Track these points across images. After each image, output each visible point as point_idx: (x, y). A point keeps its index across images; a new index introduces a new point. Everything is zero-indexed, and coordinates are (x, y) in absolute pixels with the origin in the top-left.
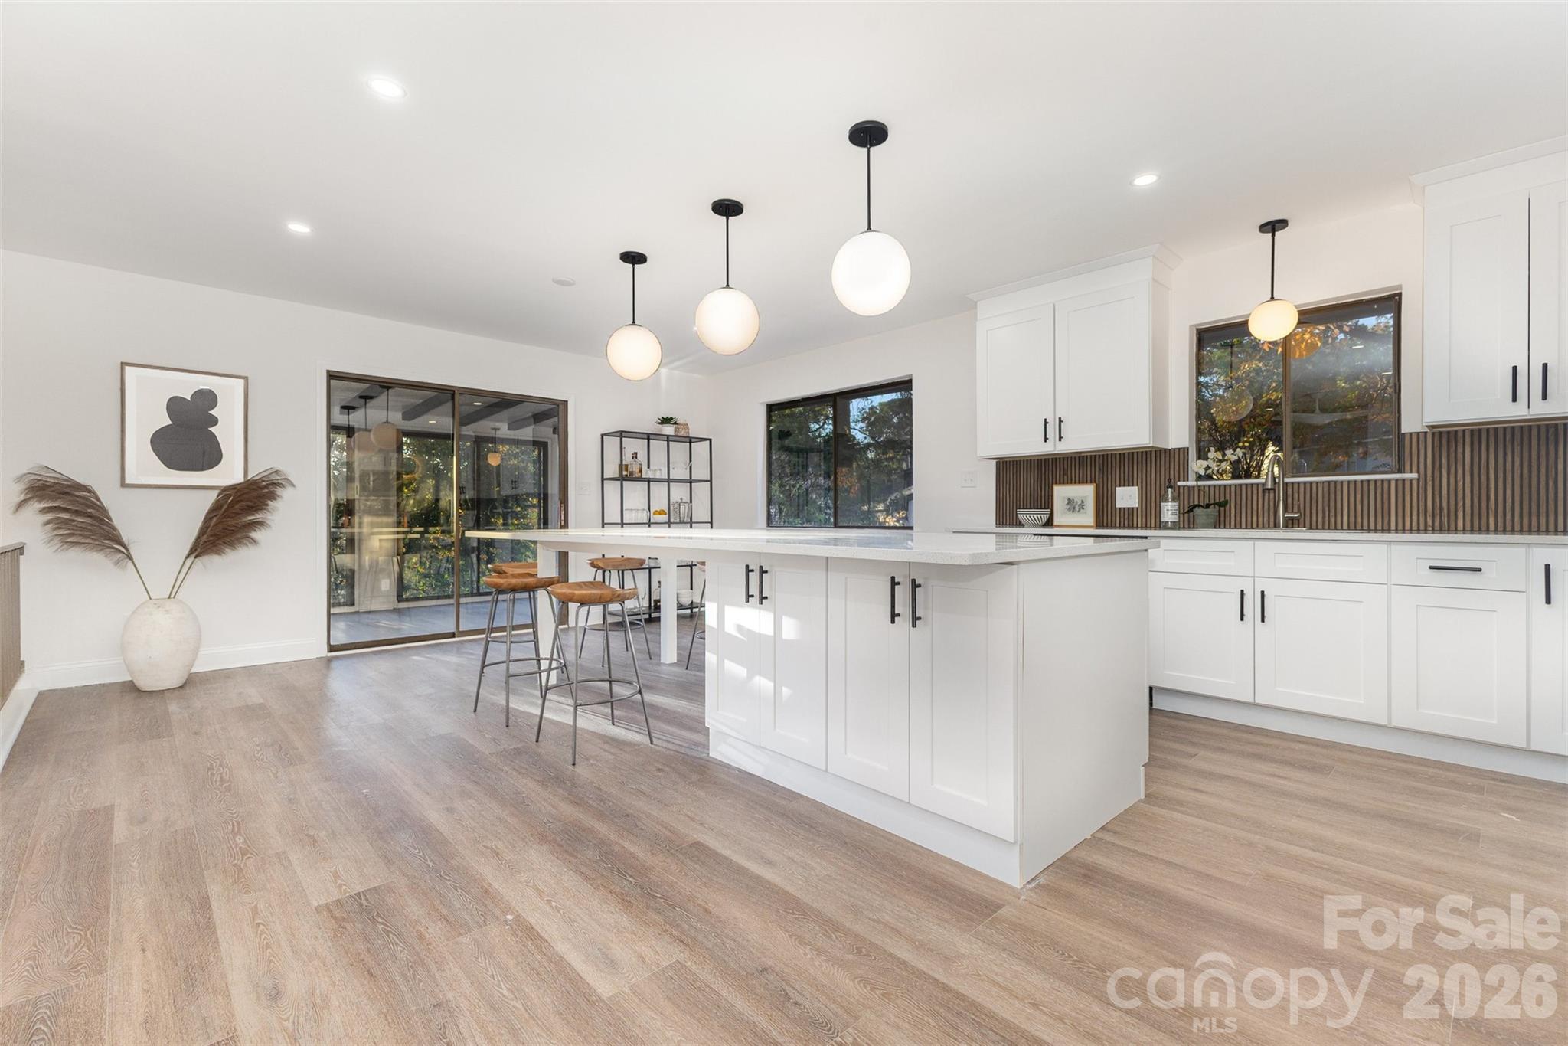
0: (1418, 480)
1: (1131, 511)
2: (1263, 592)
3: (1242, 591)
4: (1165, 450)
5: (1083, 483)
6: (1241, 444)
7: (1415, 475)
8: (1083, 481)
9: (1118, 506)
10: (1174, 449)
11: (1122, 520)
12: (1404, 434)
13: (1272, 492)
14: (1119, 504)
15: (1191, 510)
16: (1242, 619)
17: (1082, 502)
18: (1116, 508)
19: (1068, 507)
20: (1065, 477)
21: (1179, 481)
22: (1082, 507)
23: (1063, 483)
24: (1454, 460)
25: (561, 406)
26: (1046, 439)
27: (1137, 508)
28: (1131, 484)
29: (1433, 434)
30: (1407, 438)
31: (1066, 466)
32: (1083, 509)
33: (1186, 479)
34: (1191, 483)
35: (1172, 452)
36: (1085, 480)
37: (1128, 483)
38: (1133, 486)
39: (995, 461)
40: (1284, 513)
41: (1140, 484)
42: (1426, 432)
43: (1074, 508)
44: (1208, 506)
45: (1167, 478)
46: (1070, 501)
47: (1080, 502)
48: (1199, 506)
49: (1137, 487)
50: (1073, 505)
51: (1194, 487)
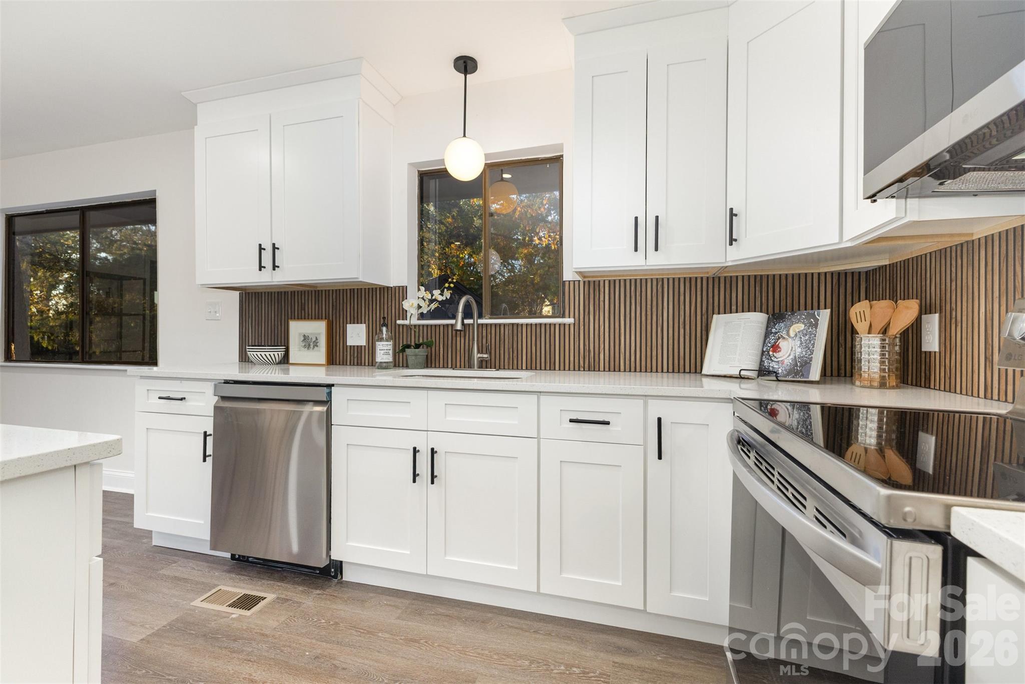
0: (574, 324)
1: (359, 349)
2: (433, 449)
3: (415, 448)
4: (388, 288)
5: (318, 319)
6: (447, 285)
7: (571, 320)
8: (318, 318)
9: (349, 344)
10: (395, 287)
11: (352, 358)
12: (565, 281)
14: (350, 342)
15: (403, 350)
16: (414, 481)
17: (317, 339)
18: (347, 346)
19: (304, 344)
20: (303, 312)
21: (399, 320)
22: (316, 344)
23: (301, 319)
24: (598, 308)
26: (261, 268)
27: (365, 346)
28: (360, 321)
29: (584, 282)
30: (567, 284)
31: (303, 302)
32: (317, 346)
35: (393, 290)
36: (320, 317)
37: (356, 320)
38: (361, 323)
39: (237, 293)
40: (478, 354)
41: (367, 322)
42: (579, 281)
43: (309, 345)
44: (417, 346)
45: (382, 316)
46: (305, 338)
47: (314, 339)
48: (410, 345)
49: (365, 325)
50: (309, 342)
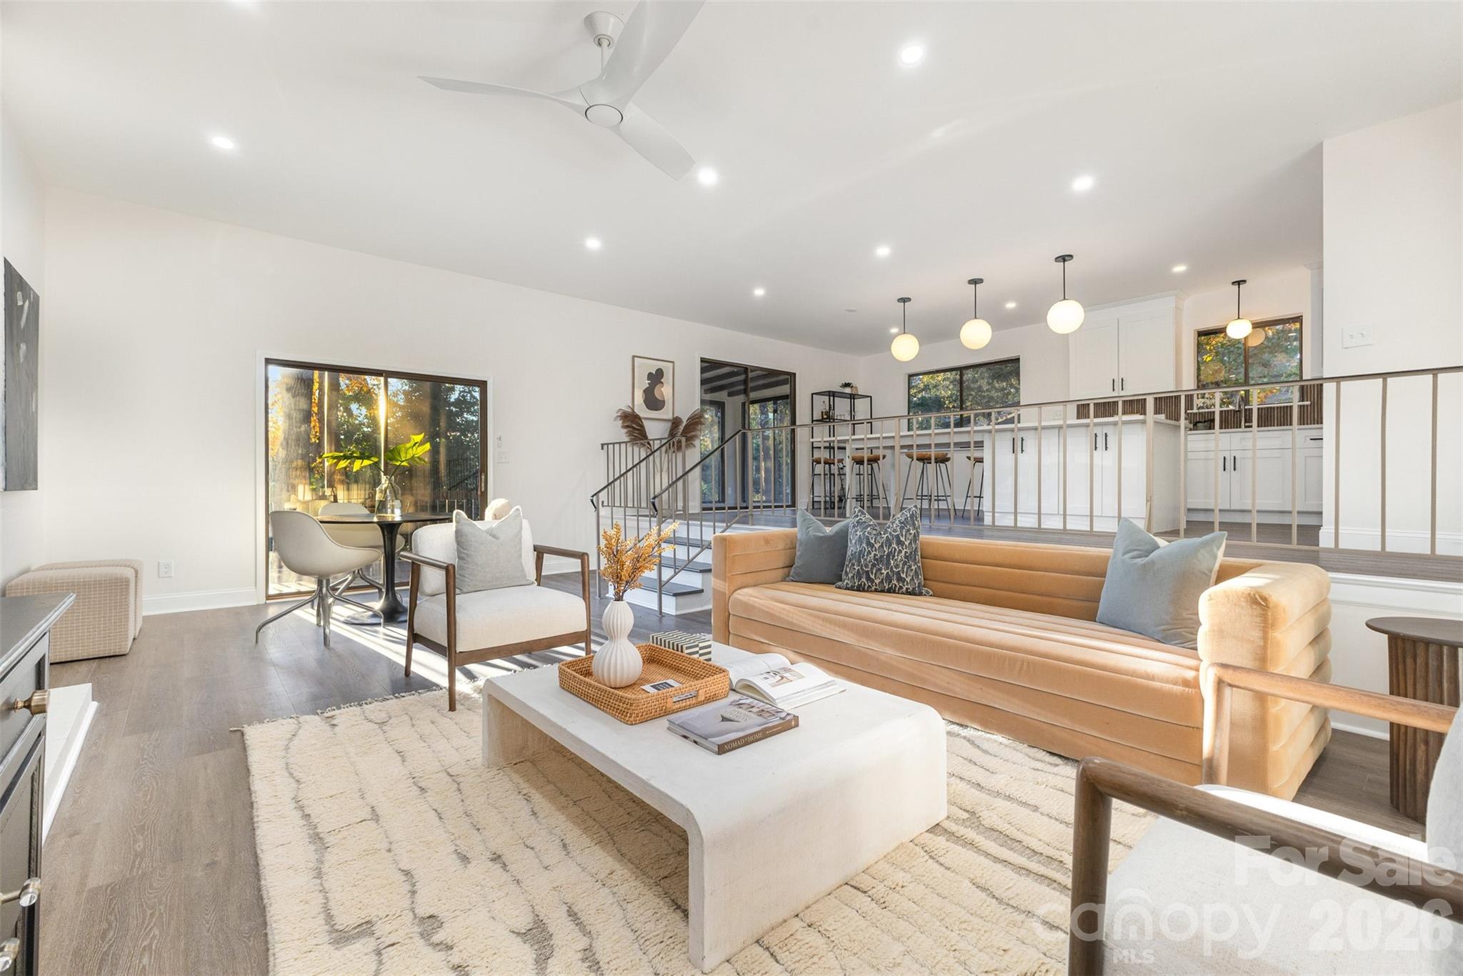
2: (1235, 457)
3: (1225, 458)
7: (1309, 403)
10: (1185, 392)
13: (1238, 413)
15: (1195, 423)
16: (1224, 470)
25: (793, 376)
26: (1114, 390)
33: (1192, 409)
34: (1195, 411)
40: (1245, 423)
48: (1199, 422)
51: (1196, 413)
